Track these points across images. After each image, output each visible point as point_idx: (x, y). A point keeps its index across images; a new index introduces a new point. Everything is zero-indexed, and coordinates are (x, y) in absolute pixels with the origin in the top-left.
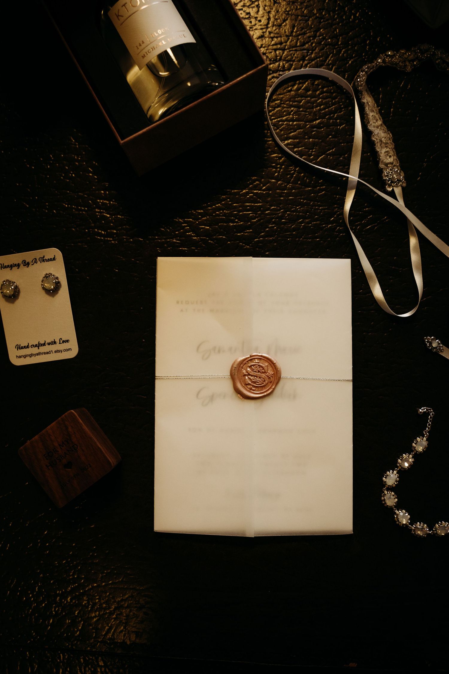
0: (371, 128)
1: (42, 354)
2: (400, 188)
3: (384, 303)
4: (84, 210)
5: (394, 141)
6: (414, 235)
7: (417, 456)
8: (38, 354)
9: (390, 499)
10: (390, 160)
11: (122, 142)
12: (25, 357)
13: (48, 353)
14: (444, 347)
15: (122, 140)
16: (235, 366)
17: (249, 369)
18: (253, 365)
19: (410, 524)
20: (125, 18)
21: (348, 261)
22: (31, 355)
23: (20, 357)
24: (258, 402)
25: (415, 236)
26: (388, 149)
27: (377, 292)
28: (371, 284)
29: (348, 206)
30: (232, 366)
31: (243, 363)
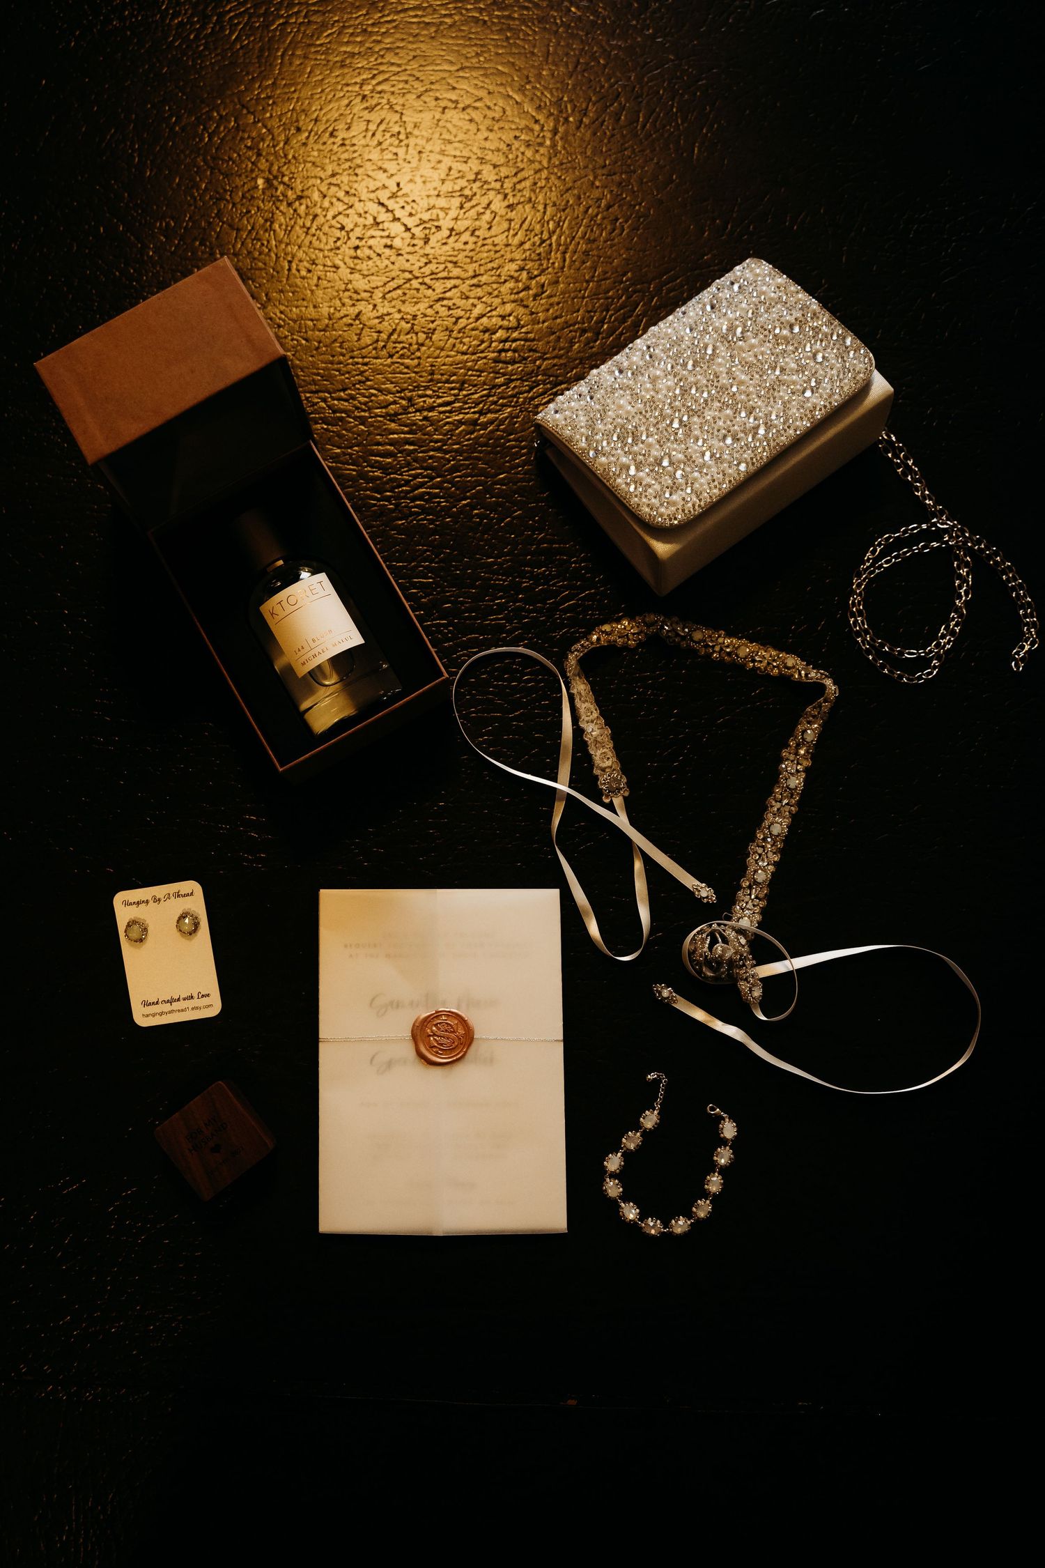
0: (582, 725)
1: (175, 1011)
2: (621, 798)
3: (599, 942)
4: (226, 828)
5: (612, 738)
6: (638, 858)
7: (646, 1134)
8: (171, 1012)
9: (613, 1188)
10: (608, 763)
11: (281, 770)
12: (154, 1015)
13: (183, 1010)
14: (678, 996)
15: (281, 767)
16: (417, 1024)
17: (434, 1028)
18: (440, 1023)
19: (639, 1220)
20: (280, 617)
21: (557, 891)
22: (161, 1014)
23: (148, 1016)
24: (447, 1067)
25: (640, 860)
26: (605, 750)
27: (593, 929)
28: (586, 920)
29: (556, 821)
30: (414, 1025)
31: (427, 1021)
